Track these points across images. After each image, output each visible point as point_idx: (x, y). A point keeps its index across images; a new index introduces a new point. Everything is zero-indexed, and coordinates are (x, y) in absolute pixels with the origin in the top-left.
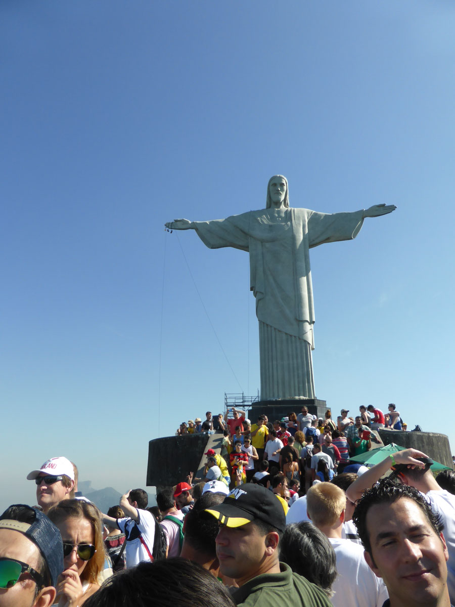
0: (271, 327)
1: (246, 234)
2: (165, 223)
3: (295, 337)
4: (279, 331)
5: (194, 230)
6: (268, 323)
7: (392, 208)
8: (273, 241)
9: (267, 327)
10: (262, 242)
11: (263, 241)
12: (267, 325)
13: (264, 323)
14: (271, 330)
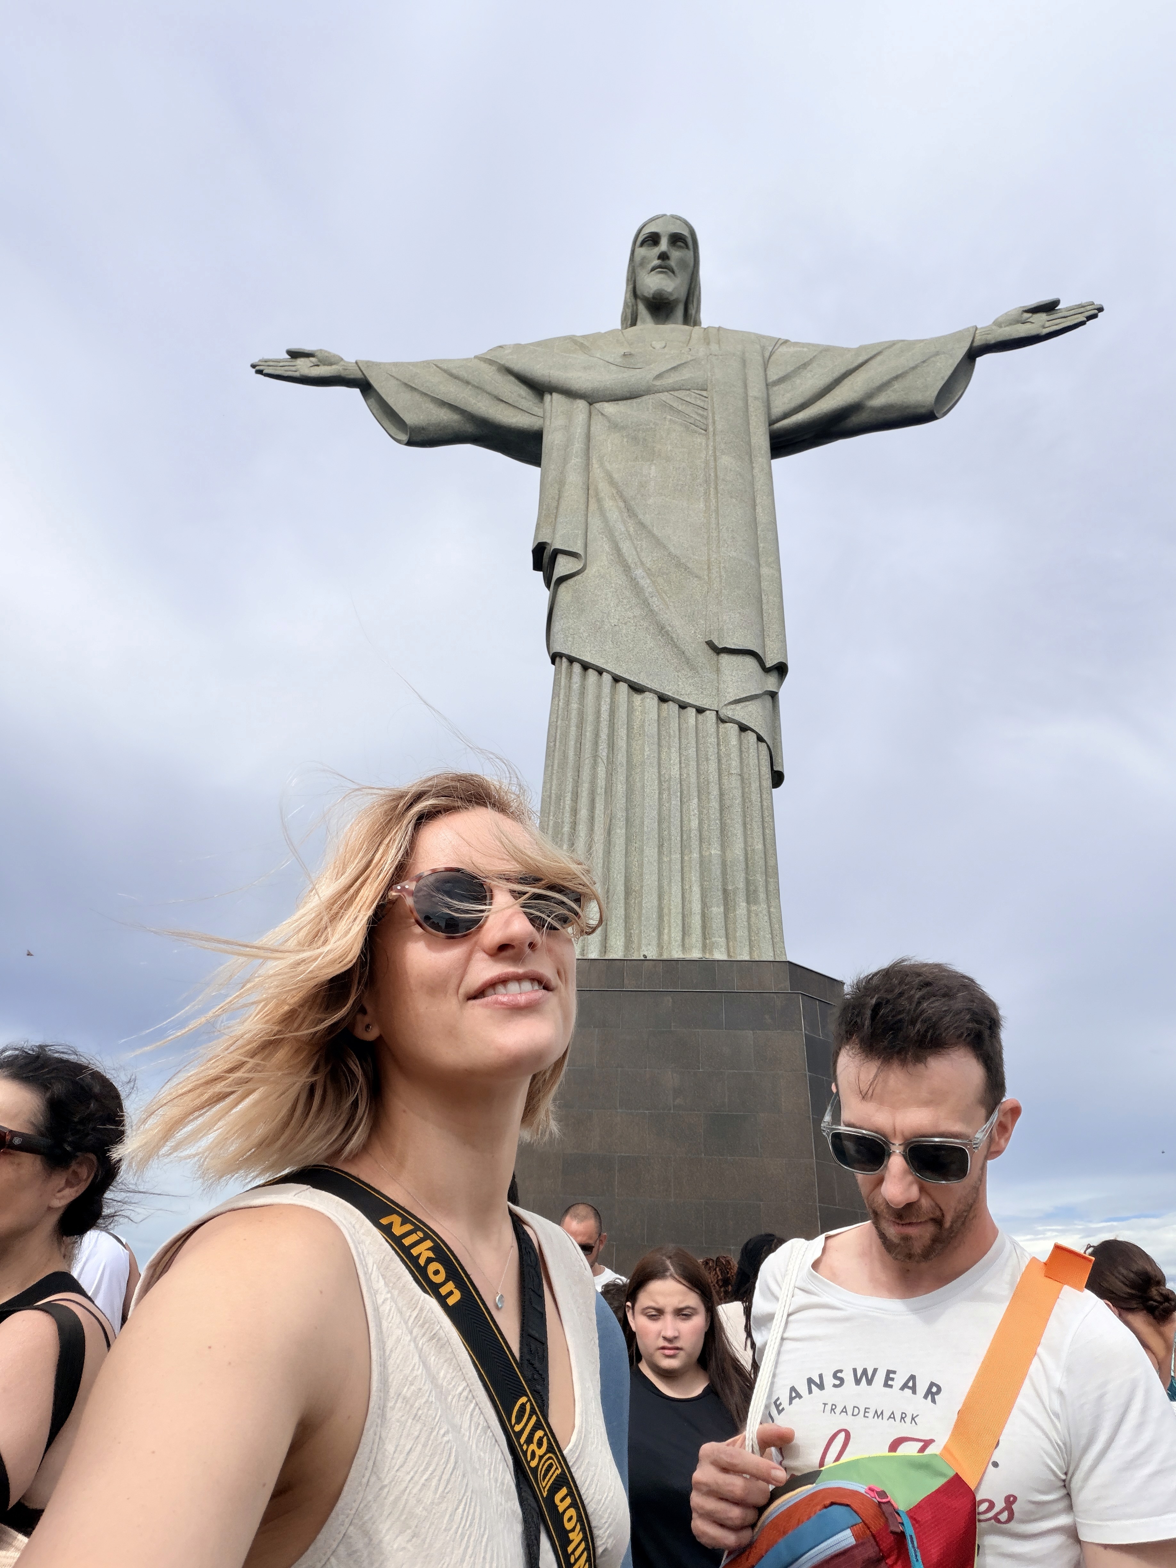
0: (600, 671)
1: (540, 391)
2: (255, 361)
3: (700, 711)
4: (636, 688)
6: (587, 658)
8: (631, 395)
9: (584, 677)
10: (590, 404)
11: (593, 398)
12: (586, 667)
13: (571, 660)
14: (599, 686)
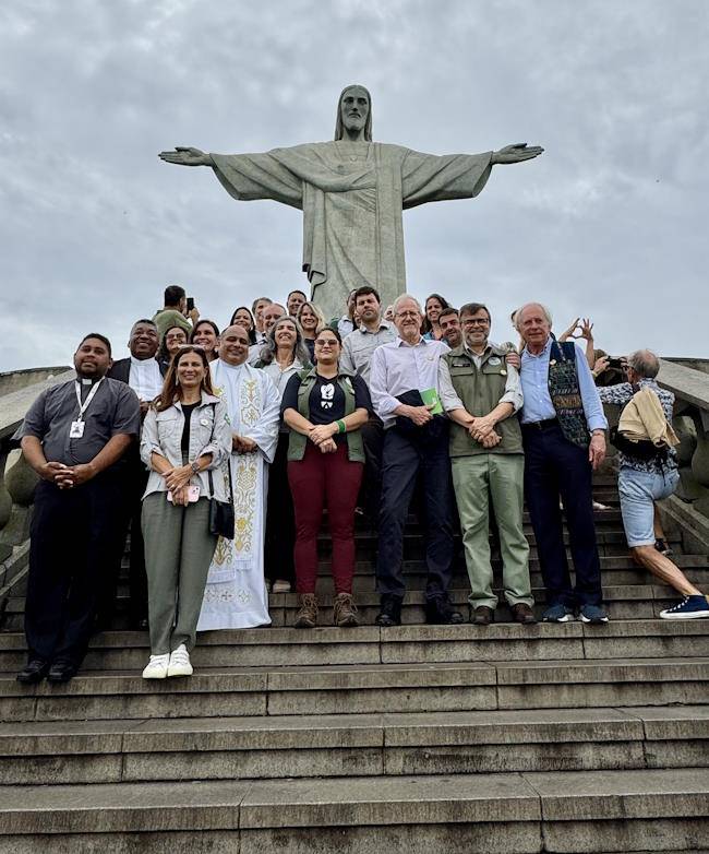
1: (300, 179)
5: (210, 168)
7: (538, 151)
8: (342, 190)
10: (325, 193)
11: (326, 190)
